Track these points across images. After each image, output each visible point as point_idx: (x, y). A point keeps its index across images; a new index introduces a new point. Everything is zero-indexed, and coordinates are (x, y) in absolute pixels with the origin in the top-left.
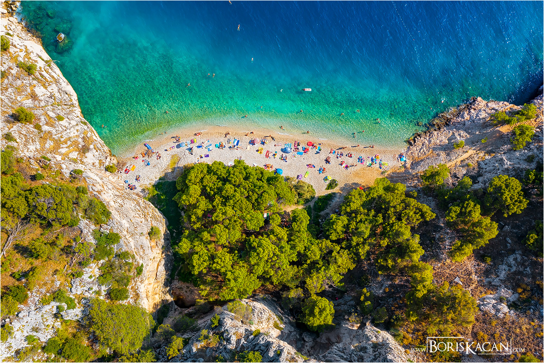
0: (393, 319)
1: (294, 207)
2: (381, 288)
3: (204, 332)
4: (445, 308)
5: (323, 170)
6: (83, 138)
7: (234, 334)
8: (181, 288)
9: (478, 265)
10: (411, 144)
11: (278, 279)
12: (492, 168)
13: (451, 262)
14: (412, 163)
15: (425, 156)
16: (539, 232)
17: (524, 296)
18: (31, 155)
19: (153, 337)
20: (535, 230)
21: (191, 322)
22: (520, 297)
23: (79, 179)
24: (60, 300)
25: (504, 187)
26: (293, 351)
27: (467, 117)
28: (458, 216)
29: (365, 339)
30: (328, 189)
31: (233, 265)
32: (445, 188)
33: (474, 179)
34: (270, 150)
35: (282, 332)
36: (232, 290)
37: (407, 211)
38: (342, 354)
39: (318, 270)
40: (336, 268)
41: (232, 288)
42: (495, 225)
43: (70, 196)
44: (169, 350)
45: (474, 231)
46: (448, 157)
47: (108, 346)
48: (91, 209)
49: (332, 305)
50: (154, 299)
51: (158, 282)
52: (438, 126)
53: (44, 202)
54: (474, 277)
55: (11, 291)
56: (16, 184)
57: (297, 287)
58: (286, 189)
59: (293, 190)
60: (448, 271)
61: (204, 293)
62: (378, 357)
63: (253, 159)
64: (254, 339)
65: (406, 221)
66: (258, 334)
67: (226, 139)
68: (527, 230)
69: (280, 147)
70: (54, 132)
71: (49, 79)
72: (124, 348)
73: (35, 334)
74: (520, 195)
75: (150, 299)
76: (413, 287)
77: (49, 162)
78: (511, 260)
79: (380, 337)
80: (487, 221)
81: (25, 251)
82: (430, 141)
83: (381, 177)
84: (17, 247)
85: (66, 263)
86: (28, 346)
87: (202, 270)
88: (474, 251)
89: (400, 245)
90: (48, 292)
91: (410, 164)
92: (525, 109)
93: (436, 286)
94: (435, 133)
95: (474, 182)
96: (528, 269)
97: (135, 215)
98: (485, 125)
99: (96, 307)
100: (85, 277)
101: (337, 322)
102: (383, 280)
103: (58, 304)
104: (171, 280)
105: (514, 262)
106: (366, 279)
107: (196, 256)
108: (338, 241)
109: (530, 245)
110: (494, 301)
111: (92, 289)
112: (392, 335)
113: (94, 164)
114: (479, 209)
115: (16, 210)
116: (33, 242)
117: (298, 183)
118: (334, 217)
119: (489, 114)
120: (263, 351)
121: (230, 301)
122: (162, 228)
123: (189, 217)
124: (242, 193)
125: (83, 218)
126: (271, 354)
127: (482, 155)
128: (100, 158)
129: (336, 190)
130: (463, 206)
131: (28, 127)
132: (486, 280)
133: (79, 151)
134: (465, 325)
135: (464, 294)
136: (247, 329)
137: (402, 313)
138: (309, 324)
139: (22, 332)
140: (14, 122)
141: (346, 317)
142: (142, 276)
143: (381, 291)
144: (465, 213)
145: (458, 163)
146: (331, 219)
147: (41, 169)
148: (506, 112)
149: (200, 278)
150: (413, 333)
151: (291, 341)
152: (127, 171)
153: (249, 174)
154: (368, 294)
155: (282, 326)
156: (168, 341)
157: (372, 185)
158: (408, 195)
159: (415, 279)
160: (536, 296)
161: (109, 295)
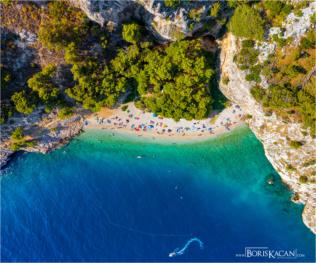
0: (87, 28)
1: (146, 96)
2: (95, 48)
3: (198, 19)
4: (57, 36)
5: (130, 116)
6: (263, 133)
7: (181, 18)
8: (211, 48)
9: (39, 62)
10: (81, 130)
11: (155, 53)
12: (34, 118)
13: (55, 64)
14: (80, 120)
15: (73, 124)
16: (3, 82)
17: (11, 43)
18: (293, 124)
19: (228, 16)
20: (6, 83)
21: (206, 26)
22: (13, 42)
23: (267, 111)
24: (282, 39)
25: (26, 107)
26: (146, 7)
27: (51, 144)
28: (52, 91)
29: (104, 15)
30: (127, 106)
31: (181, 62)
32: (60, 106)
33: (43, 112)
34: (160, 127)
35: (153, 20)
36: (182, 47)
37: (81, 94)
38: (117, 5)
39: (132, 59)
40: (121, 60)
41: (182, 48)
42: (30, 86)
43: (273, 102)
44: (219, 7)
45: (42, 82)
46: (59, 123)
47: (254, 10)
48: (261, 95)
49: (123, 37)
50: (227, 41)
51: (225, 51)
52: (66, 140)
53: (288, 99)
54: (40, 55)
55: (310, 46)
56: (303, 108)
57: (144, 49)
58: (151, 106)
59: (147, 105)
60: (56, 58)
61: (198, 45)
62: (96, 3)
63: (169, 122)
64: (169, 15)
65: (82, 88)
66: (167, 18)
67: (184, 132)
68: (11, 83)
69: (154, 128)
70: (279, 136)
71: (280, 162)
72: (246, 8)
73: (297, 18)
74: (16, 103)
75: (229, 41)
76: (76, 49)
77: (284, 120)
78: (19, 65)
79: (95, 16)
80: (35, 88)
81: (301, 70)
82: (71, 131)
83: (97, 112)
84: (305, 72)
85: (277, 63)
86: (302, 10)
87: (199, 59)
88: (41, 71)
89: (85, 74)
90: (289, 45)
91: (81, 120)
92: (18, 148)
93: (63, 49)
94: (68, 136)
95: (44, 110)
96: (9, 60)
97: (236, 91)
98: (40, 140)
99: (261, 36)
100: (266, 55)
101: (121, 26)
102: (94, 53)
103: (283, 37)
104: (217, 53)
105: (18, 64)
106: (104, 53)
107: (202, 67)
108: (121, 76)
109: (9, 74)
110: (28, 39)
111: (263, 47)
112: (88, 17)
113: (258, 119)
114: (39, 95)
115: (304, 94)
116: (295, 76)
117: (144, 109)
118: (123, 90)
119: (38, 145)
120: (164, 7)
121: (183, 40)
122: (221, 84)
123: (205, 90)
124: (176, 104)
125: (266, 90)
126: (159, 5)
127: (40, 125)
128: (255, 122)
129: (123, 105)
130: (49, 96)
131: (293, 139)
132: (34, 53)
133: (266, 126)
134: (45, 24)
135: (46, 44)
136: (173, 21)
137: (82, 32)
138: (137, 25)
139: (305, 19)
140: (302, 141)
141: (115, 29)
142: (234, 55)
143: (95, 46)
144: (48, 93)
145: (53, 120)
146: (125, 89)
147: (288, 117)
148: (29, 146)
149: (200, 54)
150: (76, 19)
151: (147, 14)
152: (240, 115)
153: (171, 114)
154: (103, 44)
155: (153, 24)
156: (219, 13)
157: (102, 108)
158: (81, 103)
159: (76, 54)
160: (3, 43)
161: (253, 43)
